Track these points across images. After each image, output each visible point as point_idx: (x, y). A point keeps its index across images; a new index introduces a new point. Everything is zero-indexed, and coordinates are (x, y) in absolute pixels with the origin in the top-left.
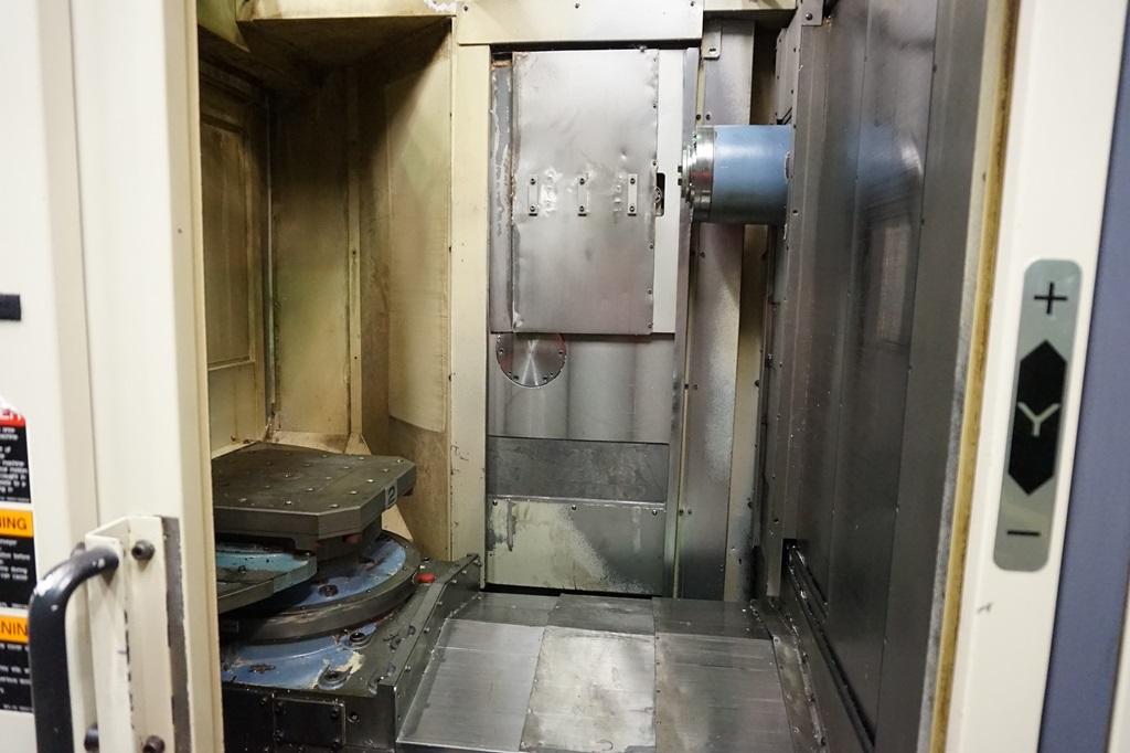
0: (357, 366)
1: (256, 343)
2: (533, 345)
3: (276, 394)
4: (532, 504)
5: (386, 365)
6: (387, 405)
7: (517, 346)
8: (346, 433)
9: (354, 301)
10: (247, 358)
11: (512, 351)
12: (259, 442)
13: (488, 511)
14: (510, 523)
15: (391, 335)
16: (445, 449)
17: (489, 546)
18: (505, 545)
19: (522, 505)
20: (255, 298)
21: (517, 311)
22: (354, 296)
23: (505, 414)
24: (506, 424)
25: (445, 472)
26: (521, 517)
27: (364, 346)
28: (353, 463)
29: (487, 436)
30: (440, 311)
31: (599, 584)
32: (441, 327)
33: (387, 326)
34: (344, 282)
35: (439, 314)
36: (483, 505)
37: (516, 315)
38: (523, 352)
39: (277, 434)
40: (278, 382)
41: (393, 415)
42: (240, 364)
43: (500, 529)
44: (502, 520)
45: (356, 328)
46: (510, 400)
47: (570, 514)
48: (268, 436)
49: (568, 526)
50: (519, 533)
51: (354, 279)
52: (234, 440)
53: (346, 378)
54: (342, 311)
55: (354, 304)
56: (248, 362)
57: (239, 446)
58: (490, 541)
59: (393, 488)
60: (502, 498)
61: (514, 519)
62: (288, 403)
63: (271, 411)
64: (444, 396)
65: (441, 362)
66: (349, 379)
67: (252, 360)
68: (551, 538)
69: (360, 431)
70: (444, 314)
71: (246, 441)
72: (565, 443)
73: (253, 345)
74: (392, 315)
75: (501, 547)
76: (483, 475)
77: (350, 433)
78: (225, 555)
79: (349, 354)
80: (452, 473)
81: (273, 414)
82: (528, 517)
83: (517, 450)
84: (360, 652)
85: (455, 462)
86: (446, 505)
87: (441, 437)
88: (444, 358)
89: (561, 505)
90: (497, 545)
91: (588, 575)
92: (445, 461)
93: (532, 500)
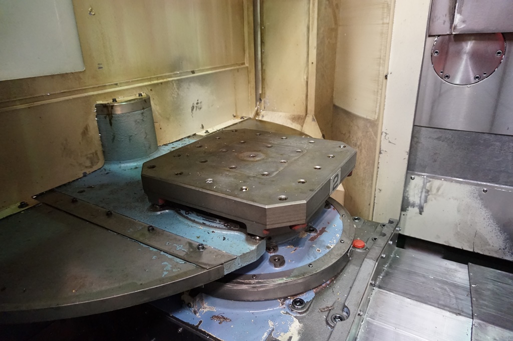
0: (313, 69)
1: (249, 54)
2: (469, 46)
3: (262, 87)
4: (445, 183)
5: (333, 68)
6: (332, 96)
7: (452, 48)
8: (304, 114)
9: (313, 22)
10: (243, 64)
11: (447, 53)
12: (250, 118)
13: (406, 184)
14: (424, 194)
15: (338, 44)
16: (376, 134)
17: (404, 208)
18: (417, 210)
19: (436, 183)
20: (249, 23)
21: (460, 13)
22: (313, 18)
23: (432, 108)
24: (431, 118)
25: (374, 151)
26: (434, 191)
27: (318, 54)
28: (305, 146)
29: (414, 126)
30: (382, 19)
31: (496, 252)
32: (382, 33)
33: (336, 37)
34: (306, 8)
35: (381, 22)
36: (403, 179)
37: (458, 17)
38: (459, 54)
39: (262, 113)
40: (263, 79)
41: (337, 104)
42: (238, 67)
43: (414, 196)
44: (416, 192)
45: (314, 42)
46: (438, 97)
47: (480, 195)
48: (257, 114)
49: (477, 204)
50: (429, 202)
51: (314, 4)
52: (235, 117)
53: (305, 77)
54: (305, 30)
55: (313, 24)
56: (244, 66)
57: (238, 120)
58: (405, 205)
59: (337, 176)
60: (419, 175)
61: (428, 192)
62: (269, 94)
63: (259, 99)
64: (380, 92)
65: (379, 64)
66: (307, 78)
67: (247, 65)
68: (459, 211)
69: (313, 113)
70: (386, 21)
71: (242, 118)
72: (487, 136)
73: (247, 55)
74: (340, 29)
75: (412, 211)
76: (407, 156)
77: (306, 114)
78: (194, 225)
79: (308, 61)
80: (380, 153)
81: (261, 100)
82: (440, 192)
83: (439, 139)
84: (300, 320)
85: (384, 145)
86: (372, 176)
87: (374, 124)
88: (383, 60)
89: (473, 187)
90: (410, 209)
91: (487, 244)
92: (375, 142)
93: (445, 180)
